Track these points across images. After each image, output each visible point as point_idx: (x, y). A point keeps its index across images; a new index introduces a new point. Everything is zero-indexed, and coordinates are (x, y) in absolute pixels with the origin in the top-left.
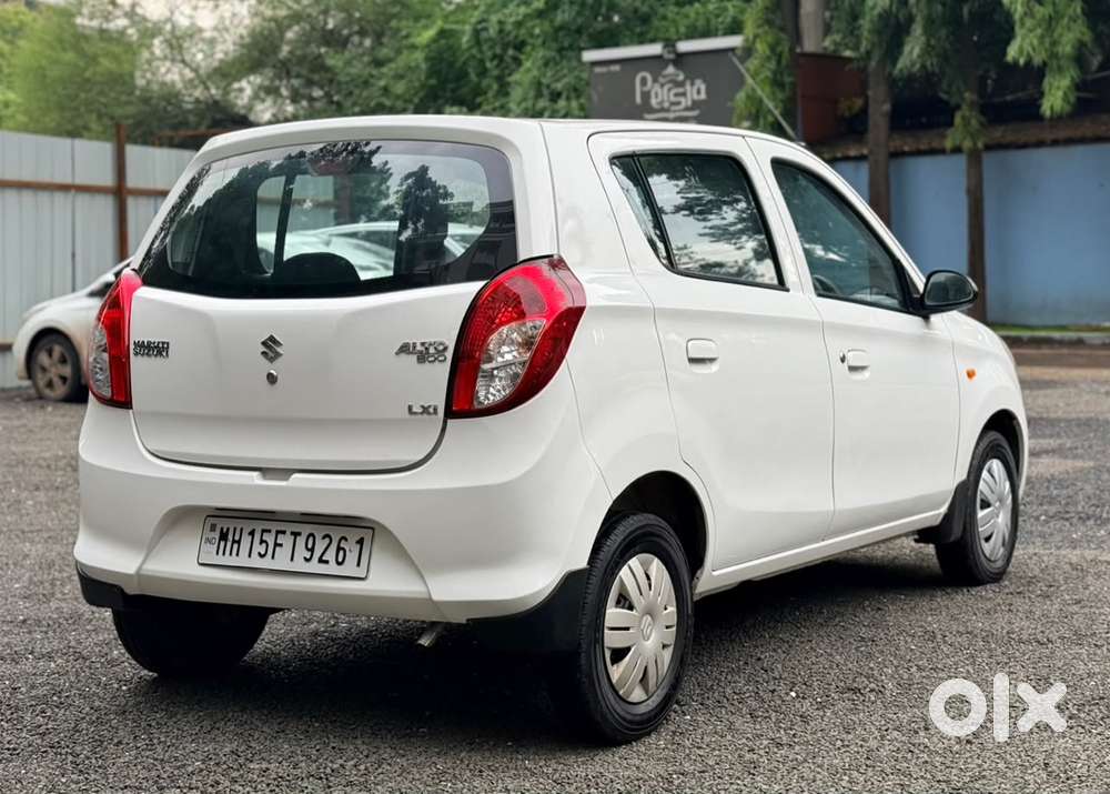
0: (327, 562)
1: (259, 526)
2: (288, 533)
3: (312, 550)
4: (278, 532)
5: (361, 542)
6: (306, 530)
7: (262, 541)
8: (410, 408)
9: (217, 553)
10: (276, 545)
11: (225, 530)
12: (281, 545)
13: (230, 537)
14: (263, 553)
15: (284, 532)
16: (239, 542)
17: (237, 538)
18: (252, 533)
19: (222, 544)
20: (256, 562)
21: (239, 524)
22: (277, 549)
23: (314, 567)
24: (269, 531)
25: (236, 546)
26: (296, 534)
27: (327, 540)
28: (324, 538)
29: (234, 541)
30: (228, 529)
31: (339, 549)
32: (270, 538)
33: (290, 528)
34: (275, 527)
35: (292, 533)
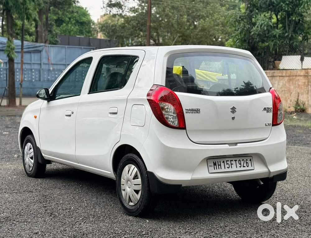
0: (245, 167)
1: (225, 160)
2: (234, 160)
3: (241, 164)
4: (231, 161)
5: (250, 160)
6: (238, 159)
7: (227, 164)
8: (266, 124)
9: (215, 169)
10: (232, 164)
11: (215, 162)
12: (233, 164)
13: (217, 164)
14: (228, 167)
15: (232, 161)
16: (220, 165)
17: (219, 164)
18: (224, 162)
19: (215, 166)
20: (227, 170)
21: (219, 160)
22: (232, 165)
23: (242, 168)
24: (228, 161)
25: (220, 166)
26: (236, 161)
27: (243, 161)
28: (242, 160)
29: (219, 165)
30: (216, 162)
31: (247, 163)
32: (229, 163)
33: (234, 159)
34: (229, 159)
35: (235, 160)
